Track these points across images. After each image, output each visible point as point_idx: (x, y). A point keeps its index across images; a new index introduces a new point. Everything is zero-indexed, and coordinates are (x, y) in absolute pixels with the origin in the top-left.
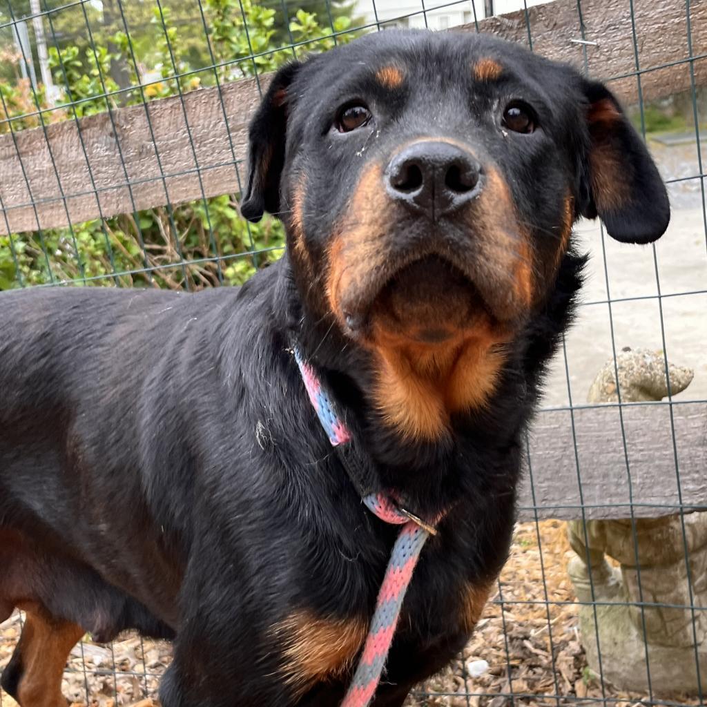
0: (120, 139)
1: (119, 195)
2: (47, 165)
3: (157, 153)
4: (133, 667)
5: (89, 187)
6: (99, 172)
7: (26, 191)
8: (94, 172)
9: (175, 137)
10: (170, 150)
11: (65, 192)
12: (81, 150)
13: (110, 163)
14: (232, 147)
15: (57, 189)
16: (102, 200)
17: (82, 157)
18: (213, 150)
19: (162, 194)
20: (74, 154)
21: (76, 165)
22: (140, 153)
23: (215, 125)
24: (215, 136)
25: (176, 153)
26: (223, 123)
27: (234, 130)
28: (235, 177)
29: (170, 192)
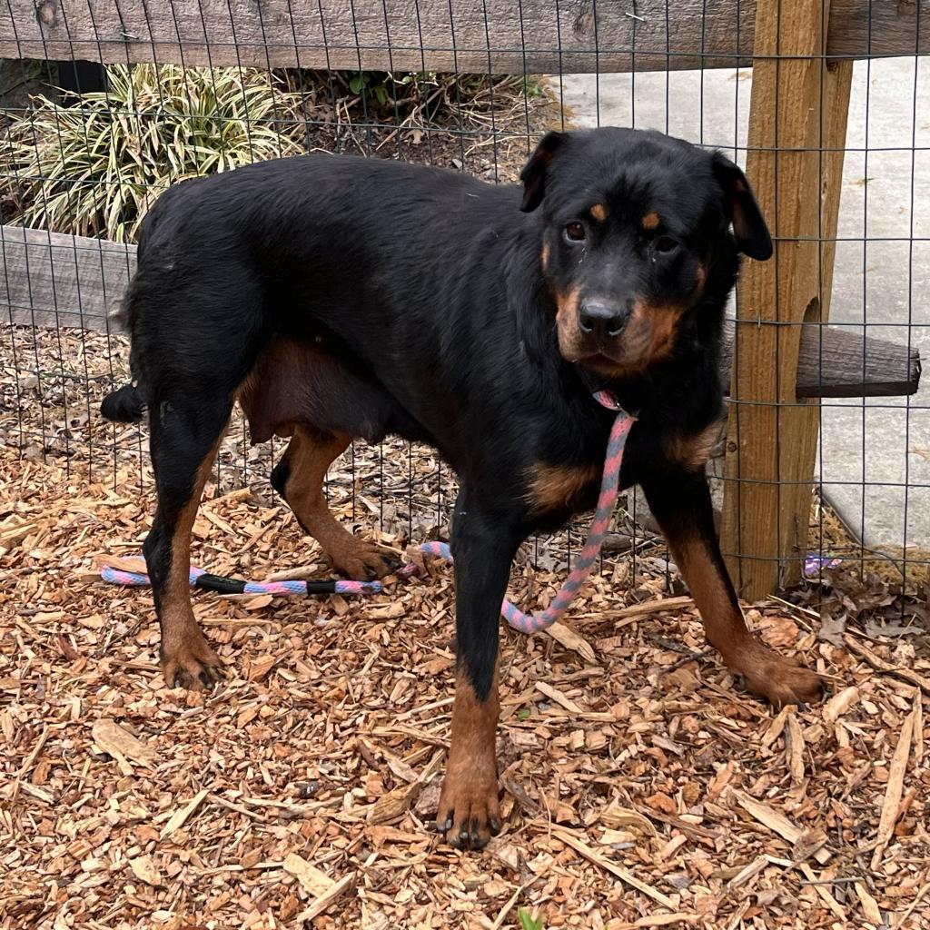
0: (261, 5)
1: (256, 51)
2: (195, 12)
3: (292, 24)
4: (235, 461)
5: (231, 39)
6: (240, 28)
7: (174, 30)
8: (236, 28)
9: (309, 14)
10: (304, 23)
11: (209, 38)
12: (226, 6)
13: (251, 22)
14: (356, 33)
15: (202, 35)
16: (241, 52)
17: (228, 13)
18: (341, 32)
19: (294, 58)
20: (219, 8)
21: (221, 18)
22: (278, 21)
23: (344, 12)
24: (342, 21)
25: (309, 27)
26: (350, 11)
27: (359, 19)
28: (357, 57)
29: (301, 58)
